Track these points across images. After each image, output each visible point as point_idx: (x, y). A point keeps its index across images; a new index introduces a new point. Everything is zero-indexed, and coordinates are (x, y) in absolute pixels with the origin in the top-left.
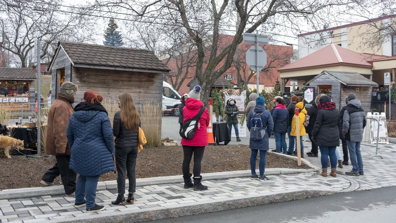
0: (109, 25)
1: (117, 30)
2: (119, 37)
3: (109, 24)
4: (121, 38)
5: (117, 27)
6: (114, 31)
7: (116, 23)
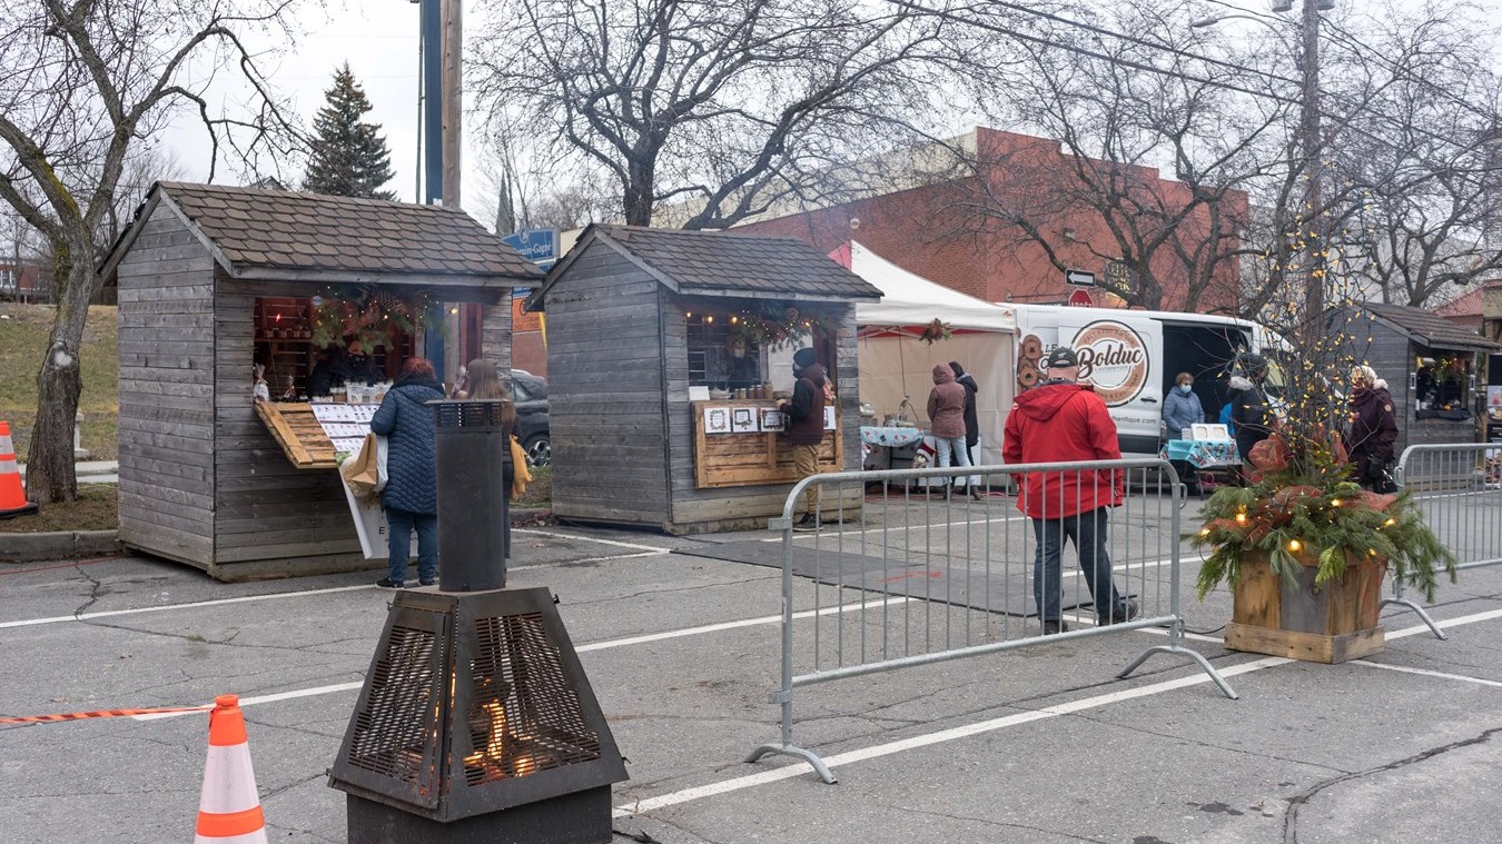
0: (329, 95)
1: (365, 119)
2: (377, 148)
3: (332, 94)
4: (382, 154)
5: (365, 107)
6: (356, 123)
7: (360, 90)
